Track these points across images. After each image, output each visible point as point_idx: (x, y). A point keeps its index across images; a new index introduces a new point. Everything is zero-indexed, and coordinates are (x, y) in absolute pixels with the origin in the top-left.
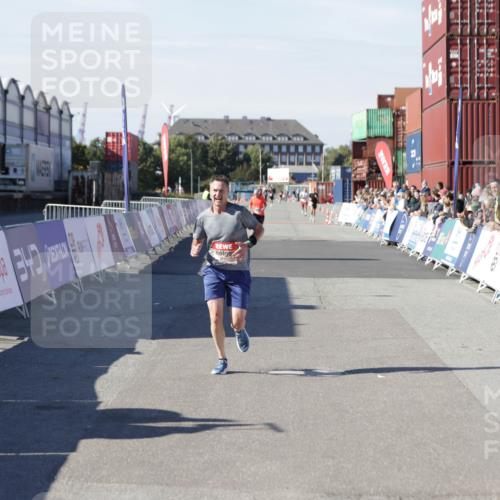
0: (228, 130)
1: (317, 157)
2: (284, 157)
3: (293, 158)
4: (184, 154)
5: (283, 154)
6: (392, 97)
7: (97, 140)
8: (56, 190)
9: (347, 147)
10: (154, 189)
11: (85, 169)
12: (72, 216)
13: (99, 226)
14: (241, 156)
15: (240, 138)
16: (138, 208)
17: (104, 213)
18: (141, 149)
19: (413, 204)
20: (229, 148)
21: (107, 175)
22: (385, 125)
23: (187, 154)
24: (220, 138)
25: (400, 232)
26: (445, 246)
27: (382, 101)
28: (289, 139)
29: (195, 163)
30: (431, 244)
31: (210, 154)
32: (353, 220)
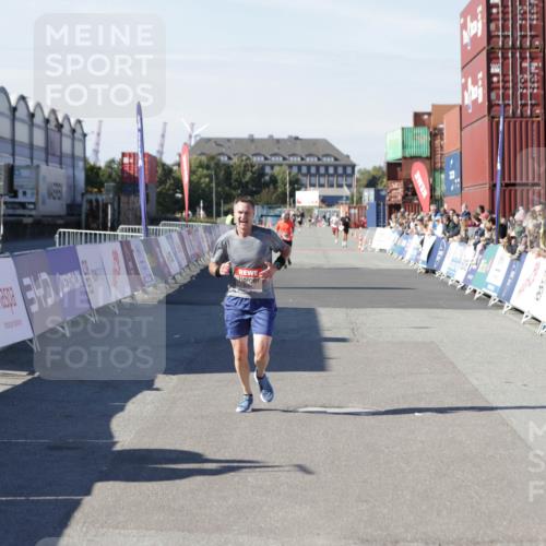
0: (253, 149)
1: (349, 179)
2: (313, 179)
3: (322, 180)
4: (206, 176)
5: (311, 175)
6: (429, 114)
7: (113, 161)
8: (68, 214)
9: (380, 168)
10: (174, 213)
11: (100, 192)
12: (86, 242)
13: (115, 253)
14: (267, 178)
15: (266, 159)
16: (157, 233)
17: (120, 239)
18: (160, 170)
19: (452, 229)
20: (254, 169)
21: (123, 199)
22: (421, 145)
23: (210, 176)
24: (244, 158)
25: (438, 258)
26: (487, 273)
27: (418, 119)
28: (319, 159)
29: (217, 185)
30: (472, 272)
31: (234, 176)
32: (388, 246)
